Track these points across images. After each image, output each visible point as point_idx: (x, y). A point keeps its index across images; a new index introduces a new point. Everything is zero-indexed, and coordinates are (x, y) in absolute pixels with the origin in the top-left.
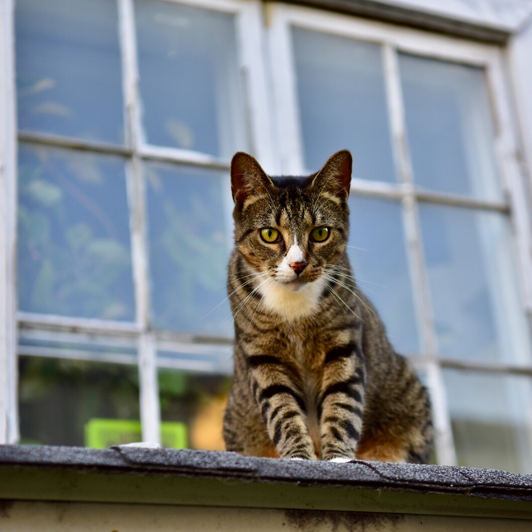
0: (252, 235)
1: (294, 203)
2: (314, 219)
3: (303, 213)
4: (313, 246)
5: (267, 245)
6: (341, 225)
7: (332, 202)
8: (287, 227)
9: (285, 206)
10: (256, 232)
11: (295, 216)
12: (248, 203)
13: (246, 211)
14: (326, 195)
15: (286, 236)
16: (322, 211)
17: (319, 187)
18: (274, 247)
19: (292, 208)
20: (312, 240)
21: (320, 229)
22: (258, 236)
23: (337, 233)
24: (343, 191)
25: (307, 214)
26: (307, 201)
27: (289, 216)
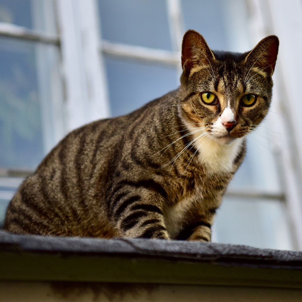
0: (194, 97)
1: (230, 74)
2: (245, 88)
3: (237, 83)
4: (242, 110)
5: (206, 106)
6: (266, 94)
7: (260, 75)
8: (223, 93)
9: (223, 76)
10: (198, 95)
11: (230, 85)
12: (193, 71)
13: (192, 77)
14: (256, 69)
15: (221, 99)
16: (251, 82)
17: (251, 63)
18: (211, 108)
19: (228, 78)
20: (242, 105)
21: (249, 96)
22: (200, 98)
23: (262, 100)
24: (270, 68)
25: (239, 83)
26: (241, 73)
27: (225, 84)
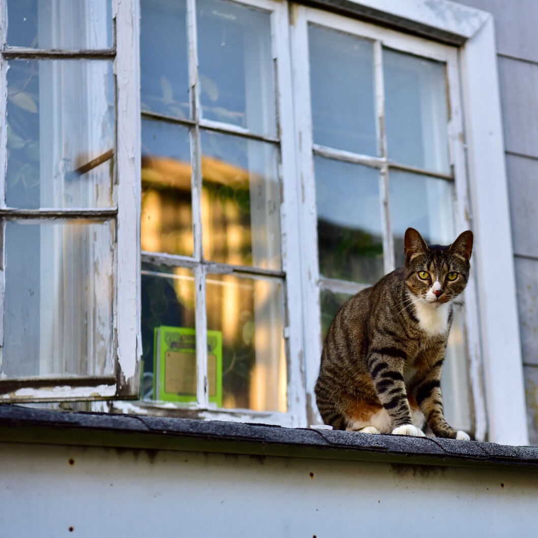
0: (414, 275)
1: (438, 258)
2: (449, 268)
3: (443, 265)
4: (447, 282)
5: (422, 281)
6: (464, 273)
7: (460, 259)
8: (433, 272)
9: (433, 260)
10: (416, 273)
11: (438, 266)
12: (413, 257)
13: (412, 262)
14: (457, 255)
15: (432, 276)
16: (453, 264)
17: (453, 250)
18: (426, 282)
19: (437, 261)
20: (447, 279)
21: (452, 273)
22: (417, 275)
23: (461, 276)
24: (467, 254)
25: (445, 265)
26: (446, 258)
27: (435, 265)
